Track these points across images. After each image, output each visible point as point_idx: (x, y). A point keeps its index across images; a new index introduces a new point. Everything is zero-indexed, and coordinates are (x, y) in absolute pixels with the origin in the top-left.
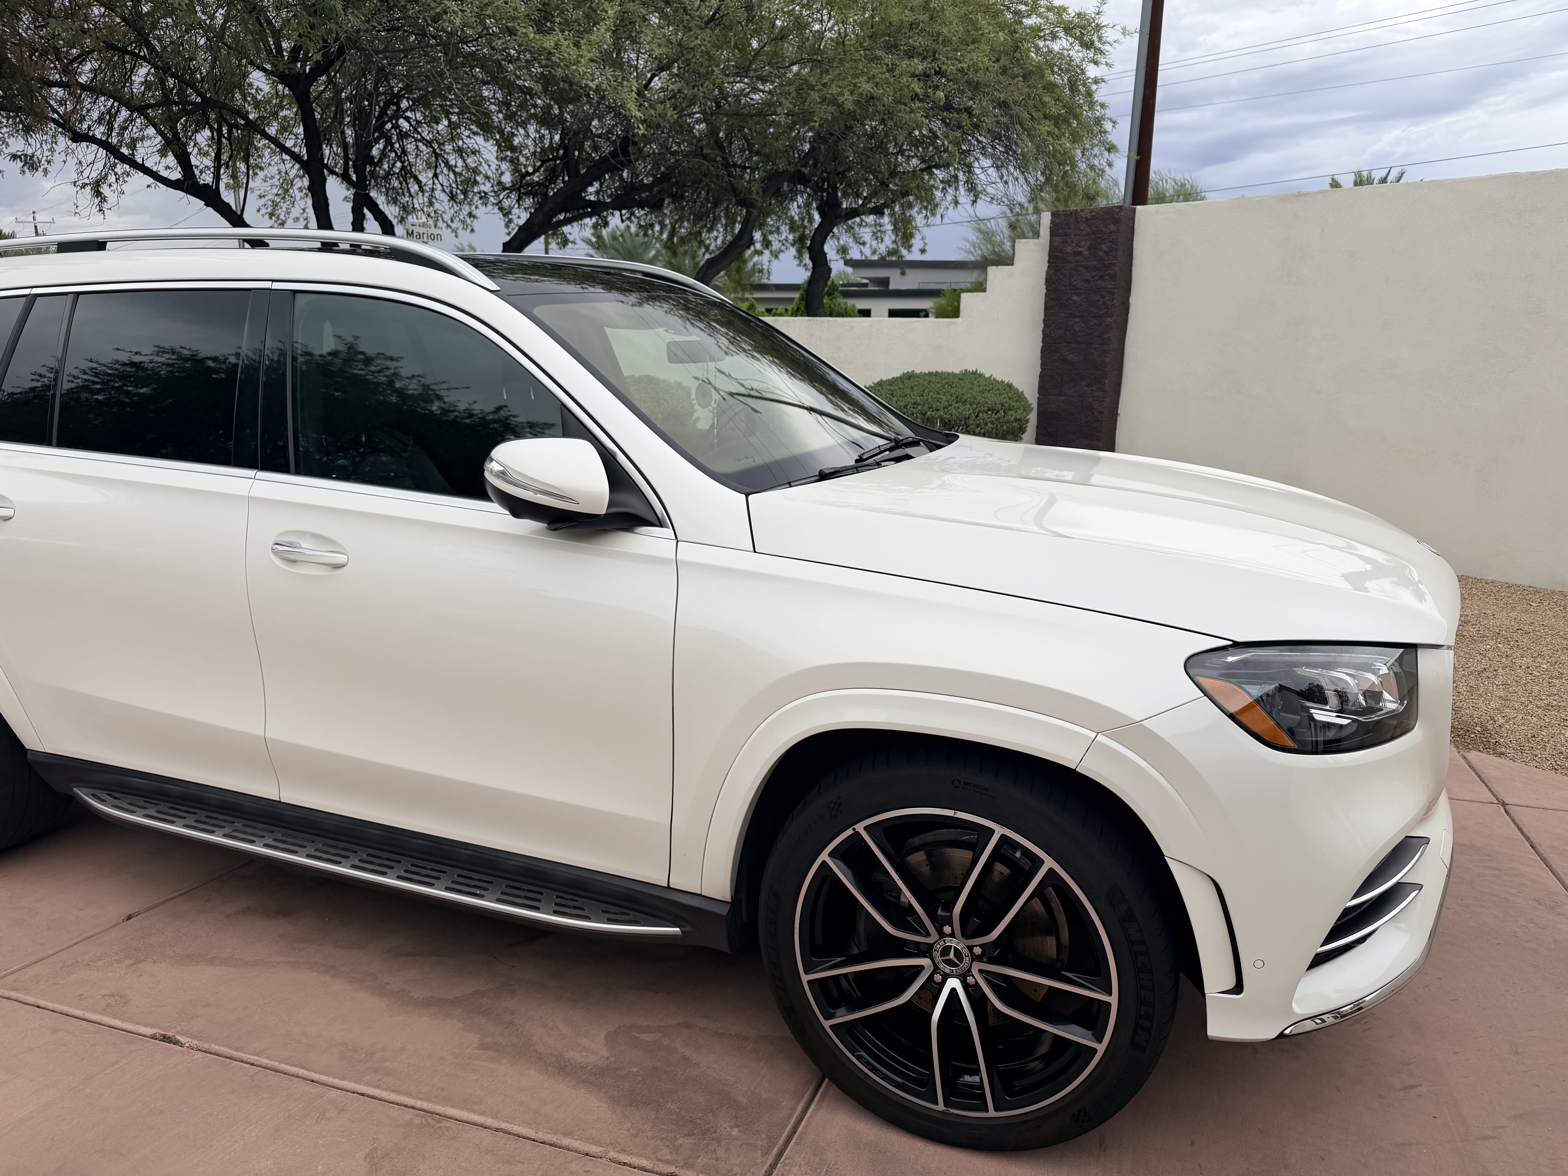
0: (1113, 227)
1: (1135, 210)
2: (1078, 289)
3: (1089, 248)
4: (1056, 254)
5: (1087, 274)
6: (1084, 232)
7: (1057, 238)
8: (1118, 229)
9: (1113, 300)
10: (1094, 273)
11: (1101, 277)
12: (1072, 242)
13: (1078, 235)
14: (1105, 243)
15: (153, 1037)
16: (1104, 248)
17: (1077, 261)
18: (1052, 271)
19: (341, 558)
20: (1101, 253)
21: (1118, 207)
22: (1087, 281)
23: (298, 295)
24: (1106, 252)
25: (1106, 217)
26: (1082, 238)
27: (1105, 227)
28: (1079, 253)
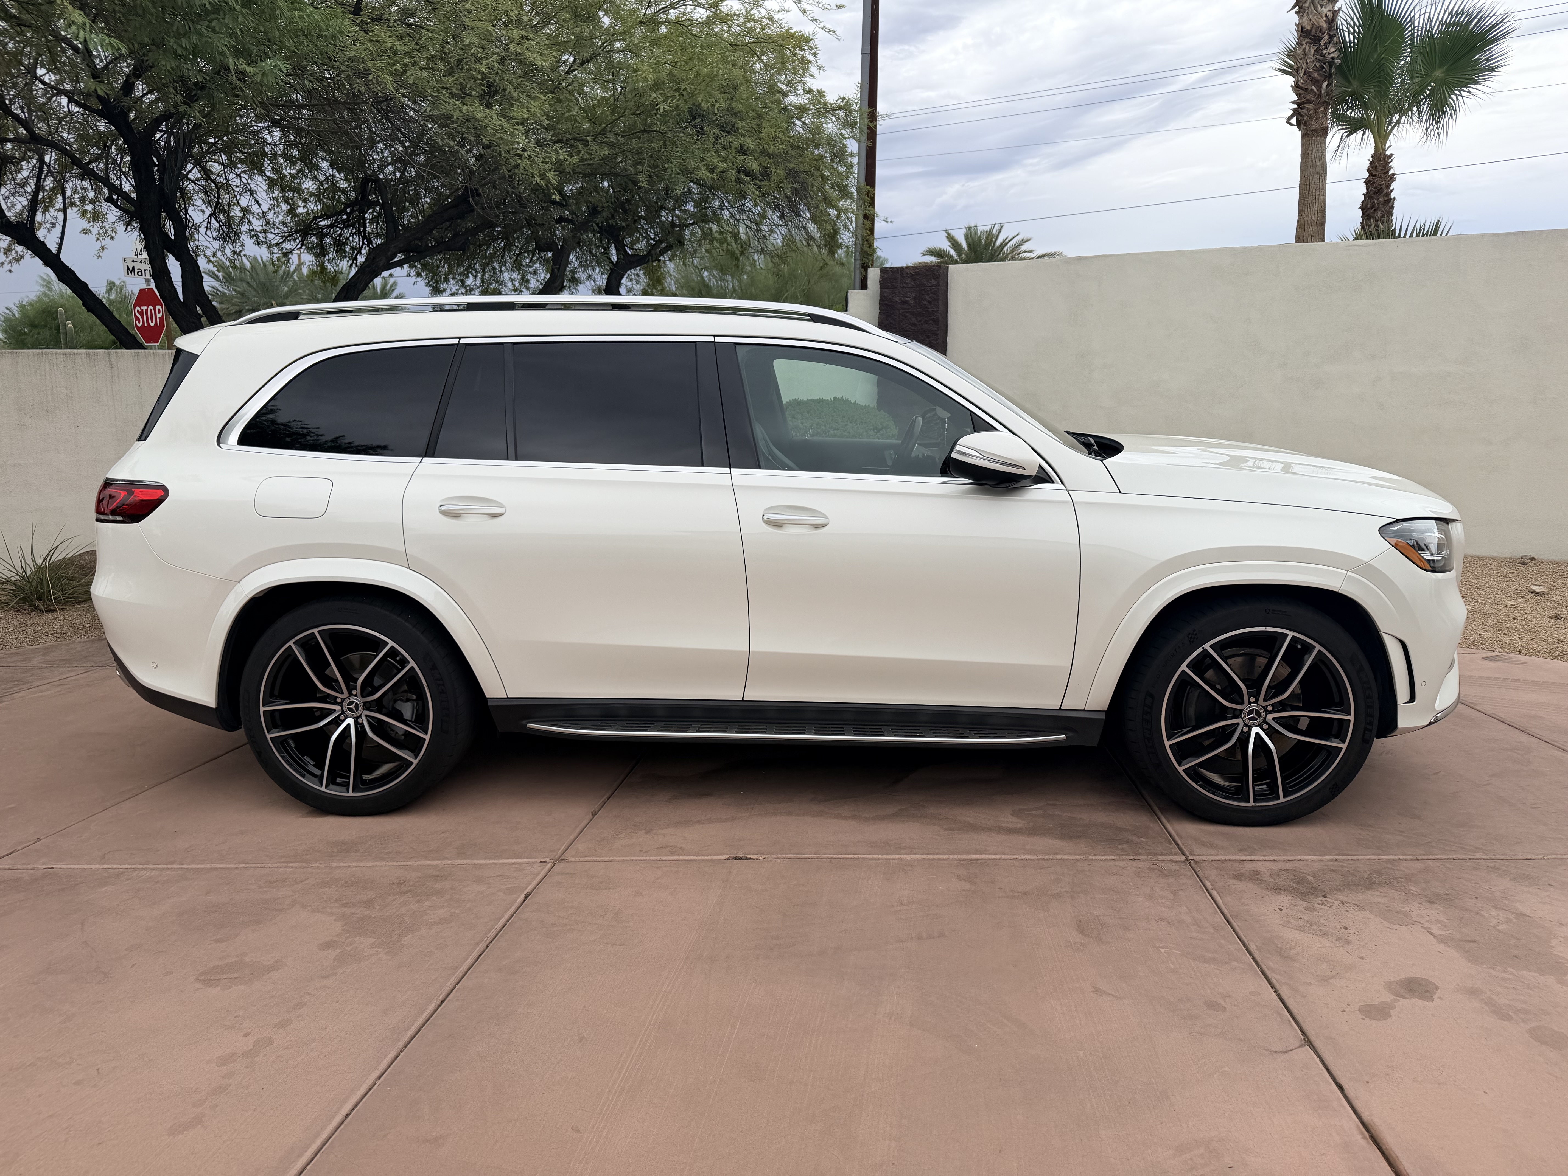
0: (934, 282)
1: (948, 267)
2: (907, 331)
3: (915, 299)
4: (887, 302)
5: (914, 319)
6: (910, 285)
7: (886, 290)
8: (938, 283)
9: (937, 340)
10: (919, 319)
11: (926, 322)
12: (900, 293)
13: (904, 287)
14: (928, 295)
15: (728, 859)
16: (927, 298)
17: (905, 309)
18: (883, 317)
19: (820, 521)
20: (925, 302)
21: (937, 266)
22: (914, 325)
23: (737, 346)
24: (929, 302)
25: (927, 273)
26: (908, 290)
27: (927, 281)
28: (906, 302)
